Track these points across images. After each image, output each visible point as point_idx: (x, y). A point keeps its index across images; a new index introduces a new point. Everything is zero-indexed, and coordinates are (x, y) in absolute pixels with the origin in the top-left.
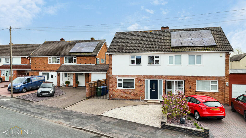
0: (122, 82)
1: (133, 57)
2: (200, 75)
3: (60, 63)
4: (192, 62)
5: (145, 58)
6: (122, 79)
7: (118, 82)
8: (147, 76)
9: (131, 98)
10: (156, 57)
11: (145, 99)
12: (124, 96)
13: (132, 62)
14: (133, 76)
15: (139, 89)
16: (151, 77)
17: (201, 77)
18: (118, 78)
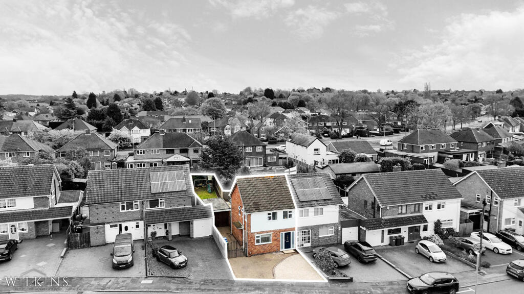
0: (260, 238)
1: (270, 214)
2: (322, 224)
3: (139, 209)
4: (316, 213)
5: (280, 213)
6: (260, 235)
7: (256, 239)
8: (282, 230)
9: (269, 251)
10: (290, 212)
11: (281, 250)
12: (262, 251)
13: (270, 218)
14: (270, 231)
15: (276, 243)
16: (285, 230)
17: (323, 225)
18: (256, 235)
